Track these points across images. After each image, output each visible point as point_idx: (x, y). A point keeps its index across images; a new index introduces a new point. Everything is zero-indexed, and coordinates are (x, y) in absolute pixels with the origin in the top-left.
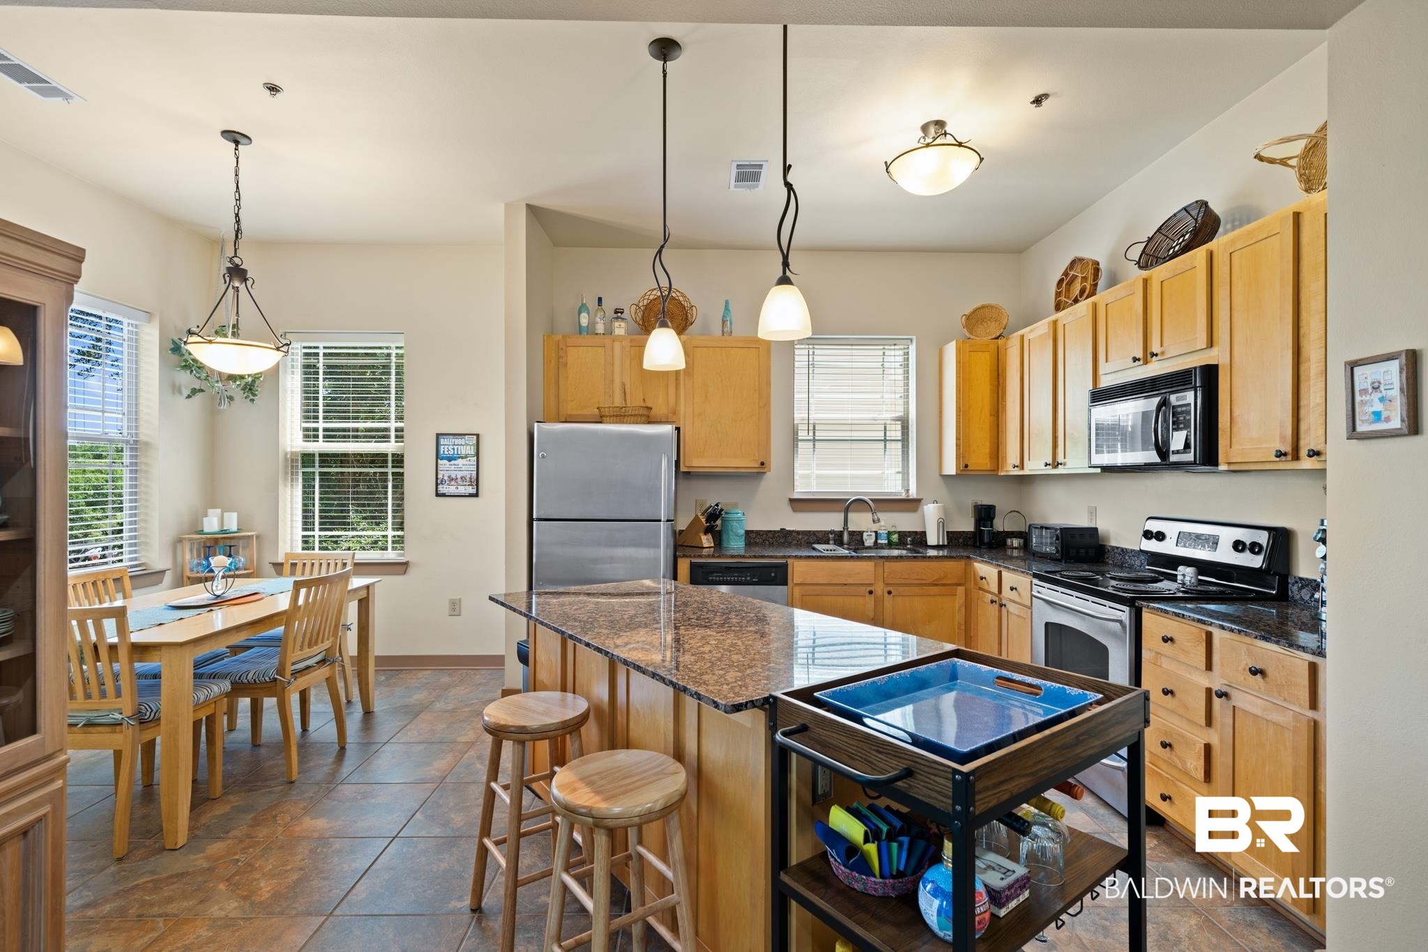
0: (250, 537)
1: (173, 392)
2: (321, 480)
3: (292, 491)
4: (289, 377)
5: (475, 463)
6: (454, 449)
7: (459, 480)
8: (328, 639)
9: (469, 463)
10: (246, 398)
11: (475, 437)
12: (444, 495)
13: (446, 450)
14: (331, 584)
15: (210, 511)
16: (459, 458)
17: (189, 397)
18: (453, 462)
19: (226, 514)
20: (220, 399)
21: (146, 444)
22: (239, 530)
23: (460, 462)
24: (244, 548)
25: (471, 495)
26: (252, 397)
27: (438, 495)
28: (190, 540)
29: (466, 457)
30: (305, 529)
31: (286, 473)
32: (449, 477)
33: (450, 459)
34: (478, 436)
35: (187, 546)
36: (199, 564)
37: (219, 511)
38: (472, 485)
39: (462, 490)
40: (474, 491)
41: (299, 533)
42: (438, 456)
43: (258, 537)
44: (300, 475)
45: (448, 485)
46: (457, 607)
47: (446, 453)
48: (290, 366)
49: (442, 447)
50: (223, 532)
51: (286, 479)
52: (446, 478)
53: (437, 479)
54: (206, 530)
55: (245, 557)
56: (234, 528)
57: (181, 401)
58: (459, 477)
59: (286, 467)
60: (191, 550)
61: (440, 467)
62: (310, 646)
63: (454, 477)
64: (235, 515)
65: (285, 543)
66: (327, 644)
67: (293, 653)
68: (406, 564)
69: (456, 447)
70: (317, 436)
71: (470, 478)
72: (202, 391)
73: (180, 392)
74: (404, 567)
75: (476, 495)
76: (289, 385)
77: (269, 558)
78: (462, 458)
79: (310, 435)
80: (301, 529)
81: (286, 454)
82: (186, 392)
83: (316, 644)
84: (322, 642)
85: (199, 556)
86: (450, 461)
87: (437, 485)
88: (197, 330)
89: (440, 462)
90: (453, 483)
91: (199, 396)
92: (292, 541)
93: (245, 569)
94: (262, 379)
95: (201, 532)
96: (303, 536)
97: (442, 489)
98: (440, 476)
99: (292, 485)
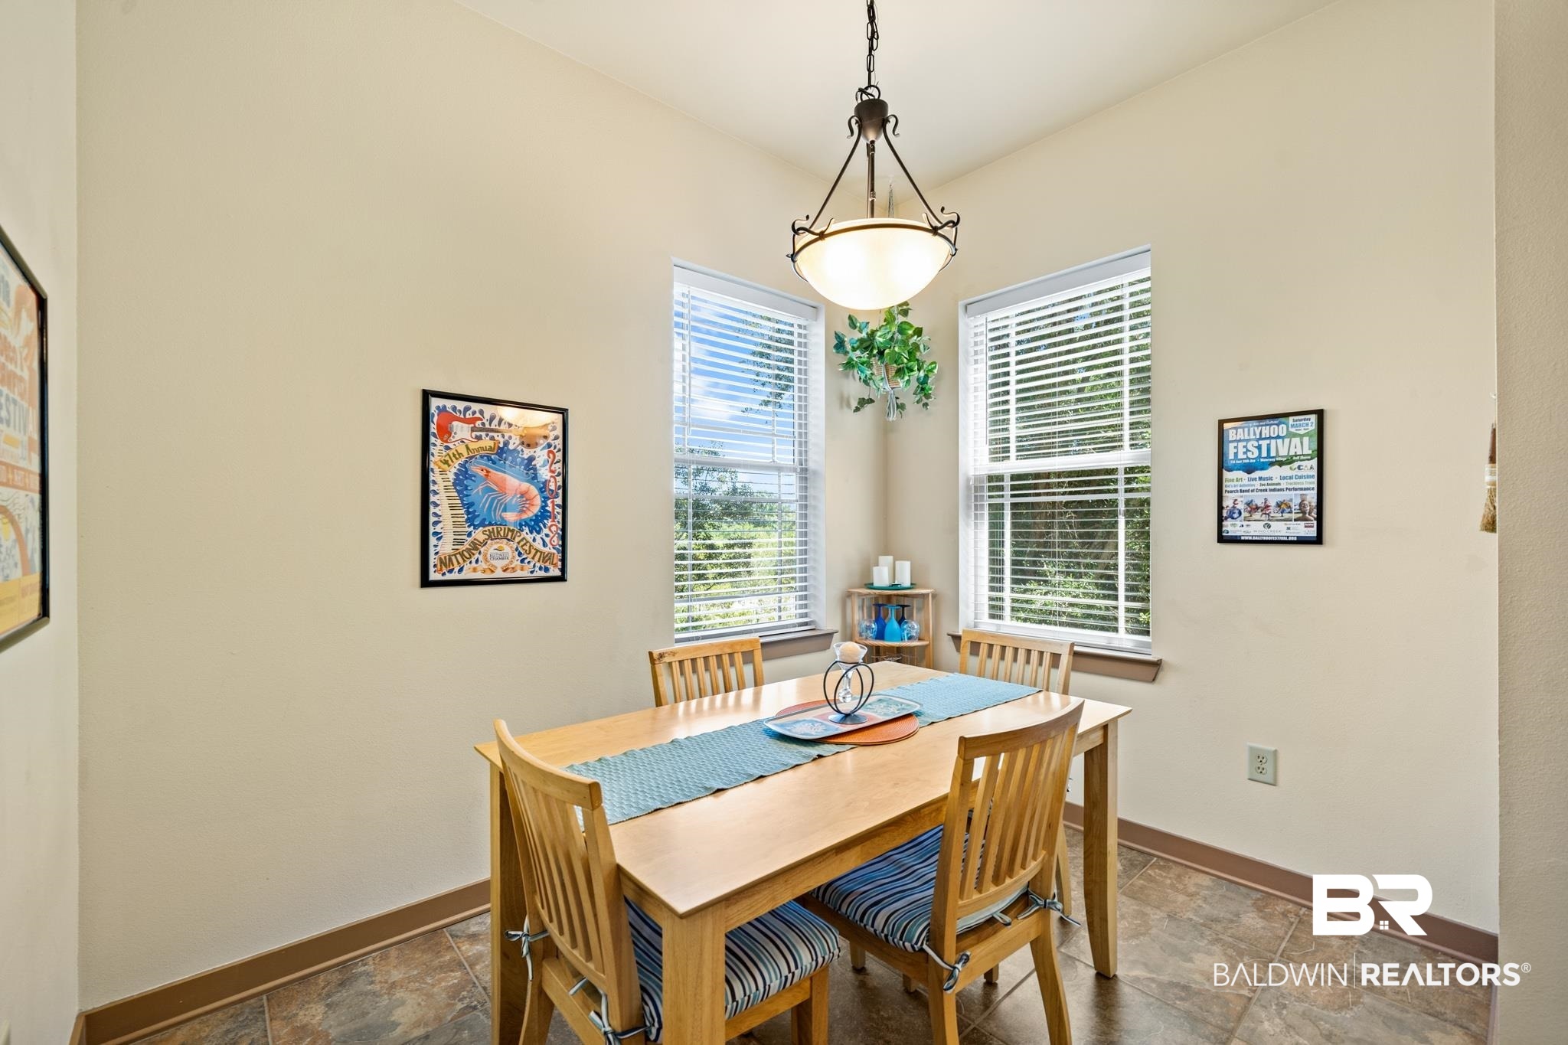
0: (924, 596)
1: (841, 407)
2: (1014, 516)
3: (976, 533)
4: (971, 368)
5: (1315, 472)
6: (1259, 448)
7: (1272, 509)
8: (1034, 858)
9: (1294, 473)
10: (918, 402)
11: (1313, 418)
12: (1236, 540)
13: (1241, 450)
14: (1043, 743)
15: (882, 559)
16: (1272, 464)
17: (857, 409)
18: (1257, 474)
19: (898, 563)
20: (889, 408)
21: (815, 473)
22: (913, 586)
23: (1274, 472)
24: (919, 610)
25: (1302, 541)
26: (925, 400)
27: (1222, 539)
28: (860, 595)
29: (1289, 461)
30: (992, 589)
31: (968, 507)
32: (1248, 504)
33: (1249, 469)
34: (1320, 414)
35: (857, 602)
36: (868, 628)
37: (890, 558)
38: (1304, 519)
39: (1279, 530)
40: (1312, 532)
41: (985, 593)
42: (1222, 466)
43: (934, 596)
44: (986, 508)
45: (1245, 519)
46: (1269, 767)
47: (1241, 456)
48: (973, 353)
49: (1232, 446)
50: (894, 587)
51: (968, 516)
52: (1241, 506)
53: (1220, 508)
54: (876, 584)
55: (919, 623)
56: (907, 584)
57: (849, 415)
58: (1272, 503)
59: (968, 497)
60: (862, 607)
61: (1227, 486)
62: (997, 879)
63: (1260, 502)
64: (907, 565)
65: (967, 606)
66: (1033, 867)
67: (961, 897)
68: (1157, 665)
69: (1264, 444)
70: (1006, 450)
71: (1302, 505)
72: (871, 401)
73: (849, 405)
74: (1153, 670)
75: (1318, 540)
76: (971, 380)
77: (947, 628)
78: (1281, 464)
79: (1000, 451)
80: (986, 588)
81: (968, 480)
82: (854, 404)
83: (1010, 872)
84: (1023, 867)
85: (870, 617)
86: (1249, 472)
87: (1221, 520)
88: (807, 224)
89: (1226, 475)
90: (1257, 515)
91: (868, 408)
92: (976, 606)
93: (920, 639)
94: (935, 371)
95: (870, 586)
96: (991, 599)
97: (1231, 528)
98: (1228, 503)
99: (976, 525)
